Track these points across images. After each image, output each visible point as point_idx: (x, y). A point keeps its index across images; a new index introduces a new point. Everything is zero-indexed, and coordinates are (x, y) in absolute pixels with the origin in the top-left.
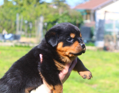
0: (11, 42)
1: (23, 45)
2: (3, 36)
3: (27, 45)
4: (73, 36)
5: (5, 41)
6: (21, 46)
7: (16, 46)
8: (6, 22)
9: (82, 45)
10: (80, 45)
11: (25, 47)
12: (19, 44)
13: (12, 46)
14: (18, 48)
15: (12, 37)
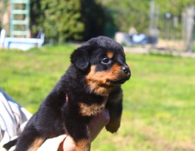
0: (143, 47)
1: (163, 52)
2: (131, 38)
3: (168, 53)
4: (110, 56)
5: (132, 46)
6: (159, 55)
7: (151, 54)
8: (133, 15)
9: (124, 68)
10: (121, 69)
11: (166, 56)
12: (155, 51)
13: (144, 54)
14: (155, 58)
15: (144, 39)
